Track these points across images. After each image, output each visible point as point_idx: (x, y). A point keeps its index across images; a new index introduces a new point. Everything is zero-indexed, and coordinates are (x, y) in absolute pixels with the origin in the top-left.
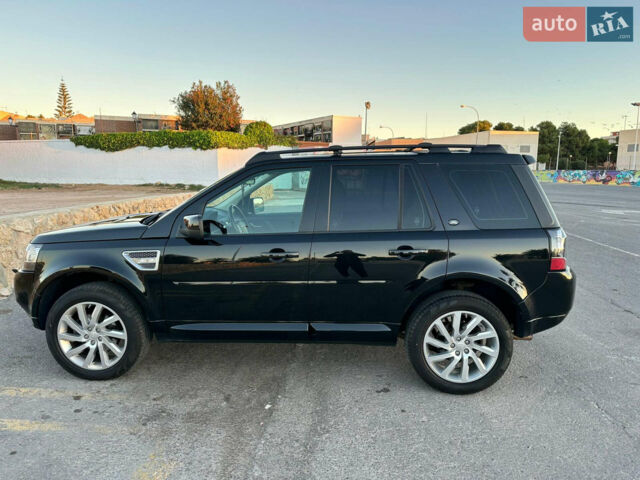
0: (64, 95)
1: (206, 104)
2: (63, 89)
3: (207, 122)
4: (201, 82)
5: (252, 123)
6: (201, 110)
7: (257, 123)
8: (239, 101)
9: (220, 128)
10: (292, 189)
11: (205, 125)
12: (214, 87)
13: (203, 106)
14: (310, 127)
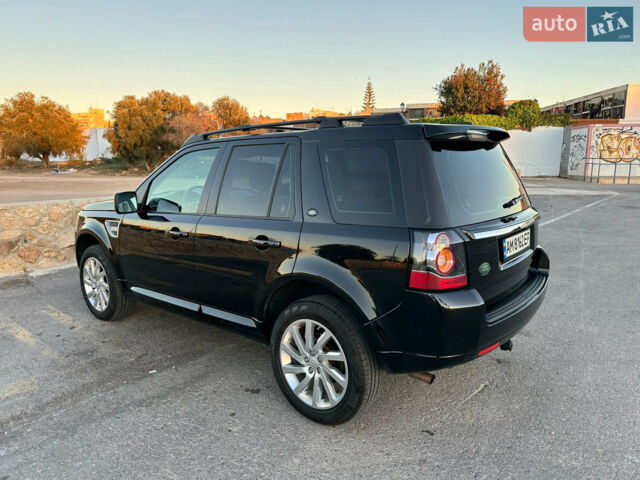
0: (369, 93)
1: (466, 87)
2: (369, 88)
3: (465, 107)
4: (462, 65)
5: (515, 104)
6: (459, 95)
7: (521, 103)
8: (503, 81)
9: (478, 112)
10: (559, 177)
11: (463, 110)
12: (476, 68)
13: (462, 90)
14: (597, 101)
